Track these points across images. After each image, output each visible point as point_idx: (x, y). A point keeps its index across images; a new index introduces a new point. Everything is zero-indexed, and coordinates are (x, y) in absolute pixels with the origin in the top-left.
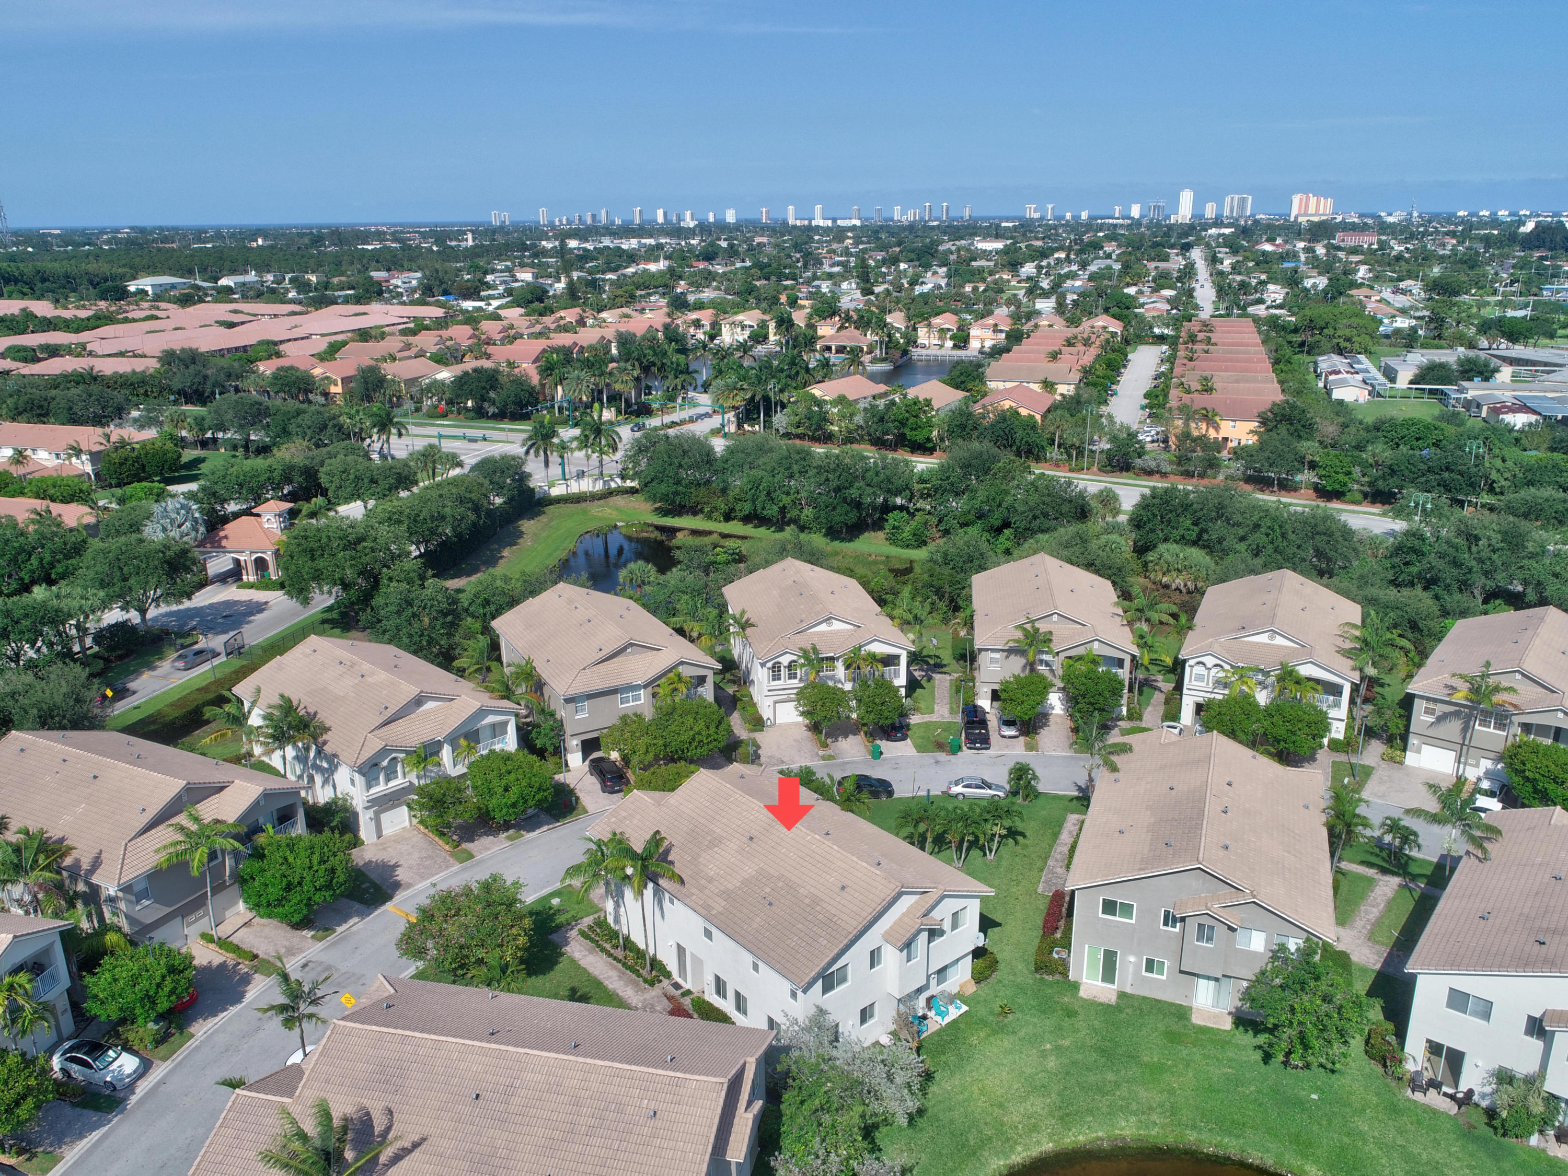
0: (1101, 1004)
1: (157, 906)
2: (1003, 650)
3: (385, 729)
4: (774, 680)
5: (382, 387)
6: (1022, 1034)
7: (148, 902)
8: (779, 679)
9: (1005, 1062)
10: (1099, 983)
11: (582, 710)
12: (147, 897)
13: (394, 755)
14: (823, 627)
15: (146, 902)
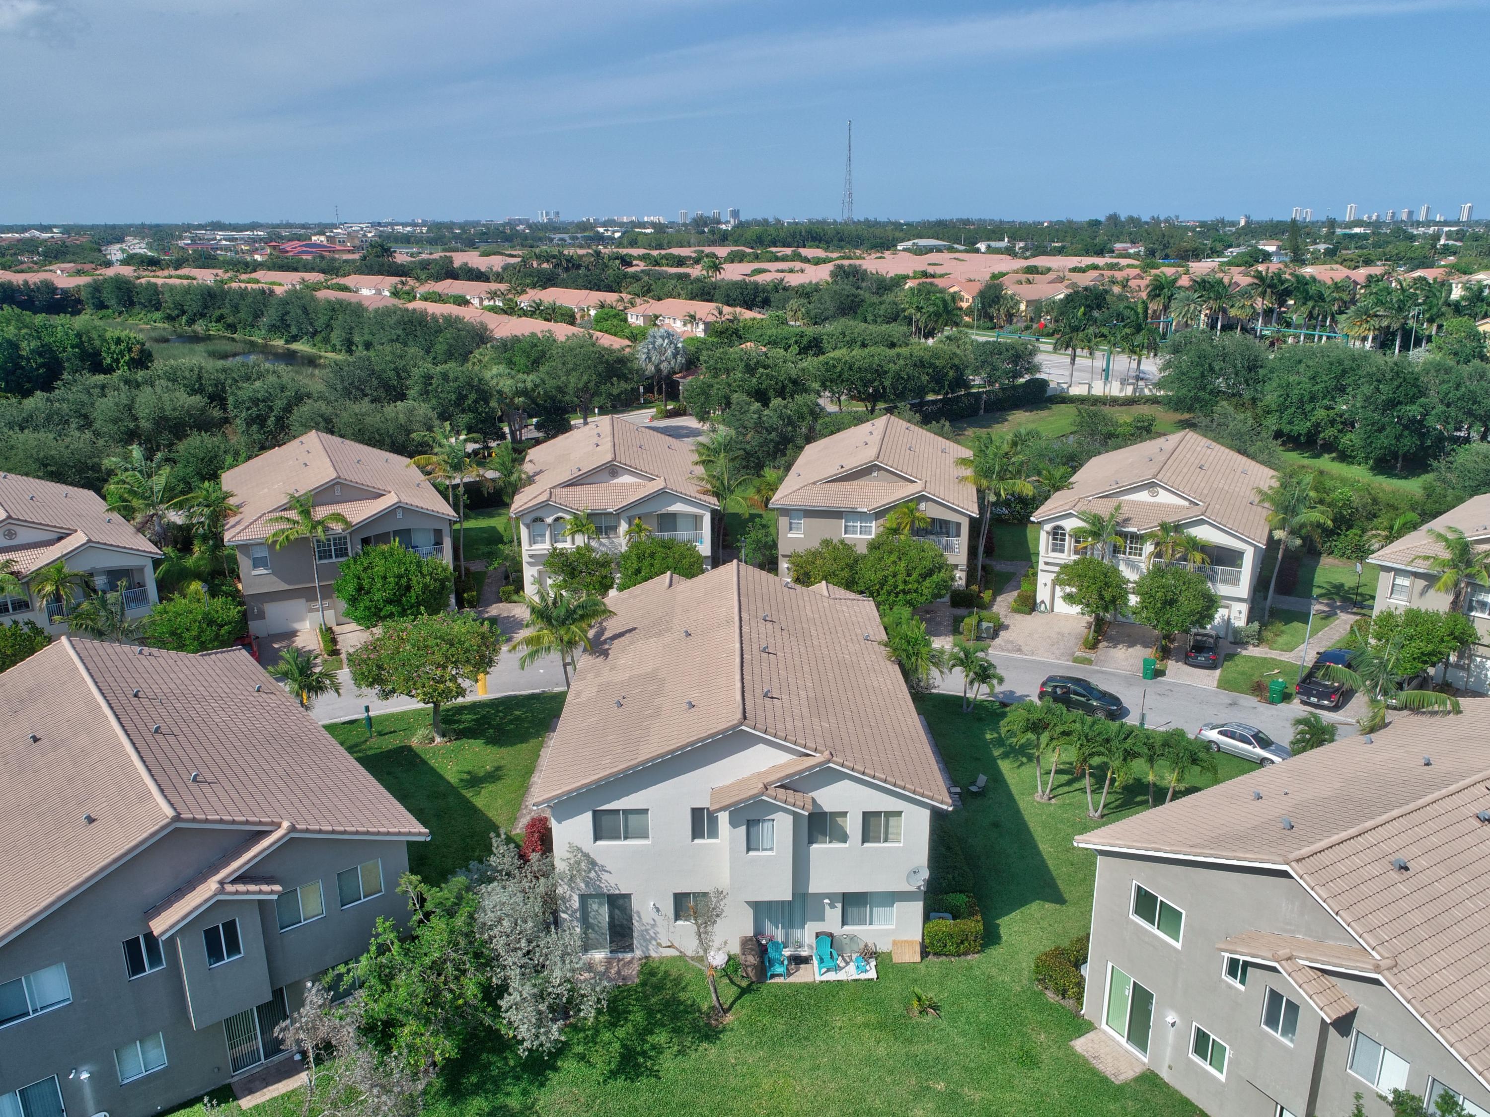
0: (1094, 1072)
1: (274, 578)
2: (1416, 575)
3: (568, 489)
4: (1054, 550)
5: (998, 303)
6: (918, 1049)
7: (265, 572)
8: (1062, 551)
9: (852, 1071)
10: (1123, 1041)
11: (798, 529)
12: (265, 566)
13: (560, 514)
14: (1143, 496)
15: (262, 571)
